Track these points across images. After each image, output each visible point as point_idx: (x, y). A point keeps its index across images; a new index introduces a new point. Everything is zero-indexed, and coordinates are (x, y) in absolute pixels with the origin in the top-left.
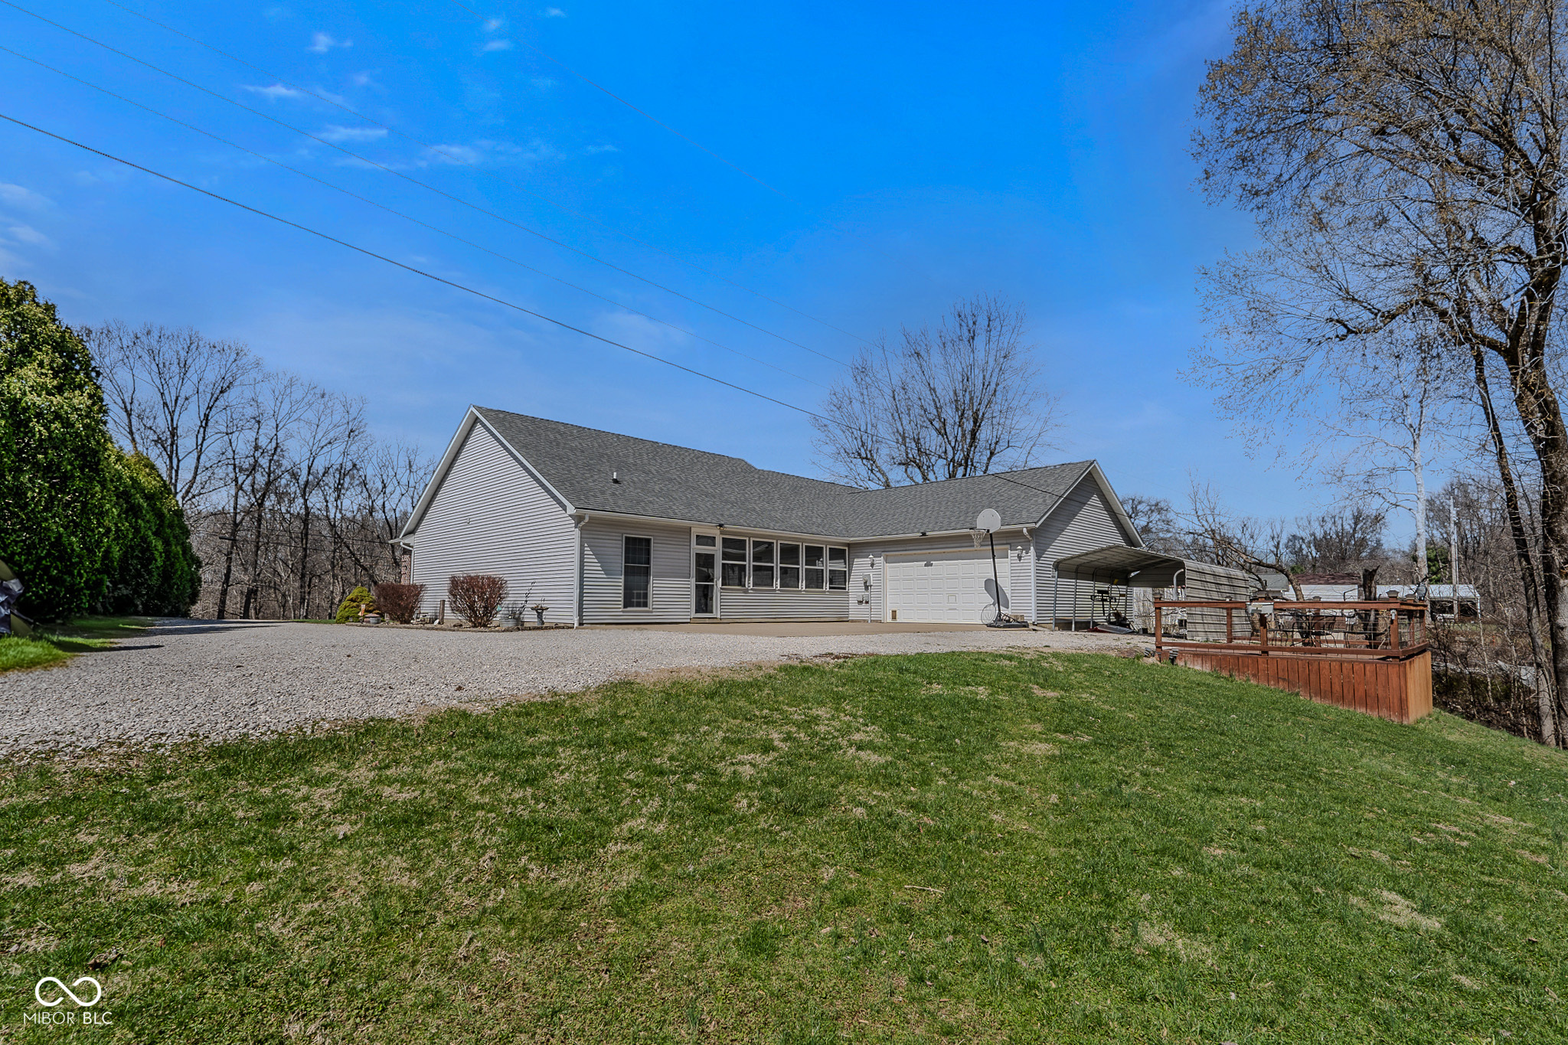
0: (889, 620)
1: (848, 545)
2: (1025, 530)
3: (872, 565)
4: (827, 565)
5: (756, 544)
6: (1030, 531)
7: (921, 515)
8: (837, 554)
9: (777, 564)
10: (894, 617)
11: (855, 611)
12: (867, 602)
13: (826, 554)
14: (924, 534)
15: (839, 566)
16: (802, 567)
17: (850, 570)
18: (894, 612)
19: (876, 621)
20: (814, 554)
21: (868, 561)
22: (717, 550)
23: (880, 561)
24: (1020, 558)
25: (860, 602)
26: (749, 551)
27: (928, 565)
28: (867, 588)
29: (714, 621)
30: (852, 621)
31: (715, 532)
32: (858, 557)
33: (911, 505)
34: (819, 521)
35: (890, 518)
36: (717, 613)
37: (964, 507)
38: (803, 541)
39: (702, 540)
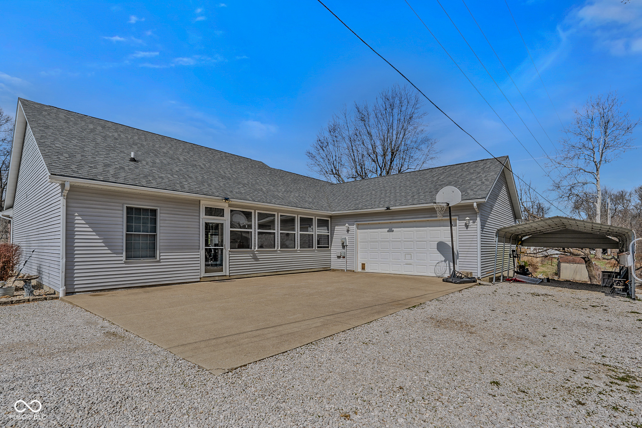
0: (360, 269)
1: (331, 217)
2: (475, 205)
3: (348, 231)
4: (316, 231)
5: (261, 216)
6: (479, 205)
7: (382, 196)
8: (323, 223)
9: (277, 230)
10: (363, 268)
11: (335, 263)
12: (344, 257)
13: (315, 223)
14: (388, 208)
15: (323, 231)
16: (298, 232)
17: (332, 234)
18: (363, 265)
19: (351, 271)
20: (306, 222)
21: (344, 228)
22: (226, 220)
23: (353, 228)
24: (467, 226)
25: (339, 257)
26: (255, 222)
27: (391, 231)
28: (344, 247)
29: (223, 279)
30: (334, 270)
31: (224, 205)
32: (337, 225)
33: (373, 190)
34: (310, 200)
35: (359, 198)
36: (226, 271)
37: (414, 190)
38: (298, 213)
39: (210, 211)
